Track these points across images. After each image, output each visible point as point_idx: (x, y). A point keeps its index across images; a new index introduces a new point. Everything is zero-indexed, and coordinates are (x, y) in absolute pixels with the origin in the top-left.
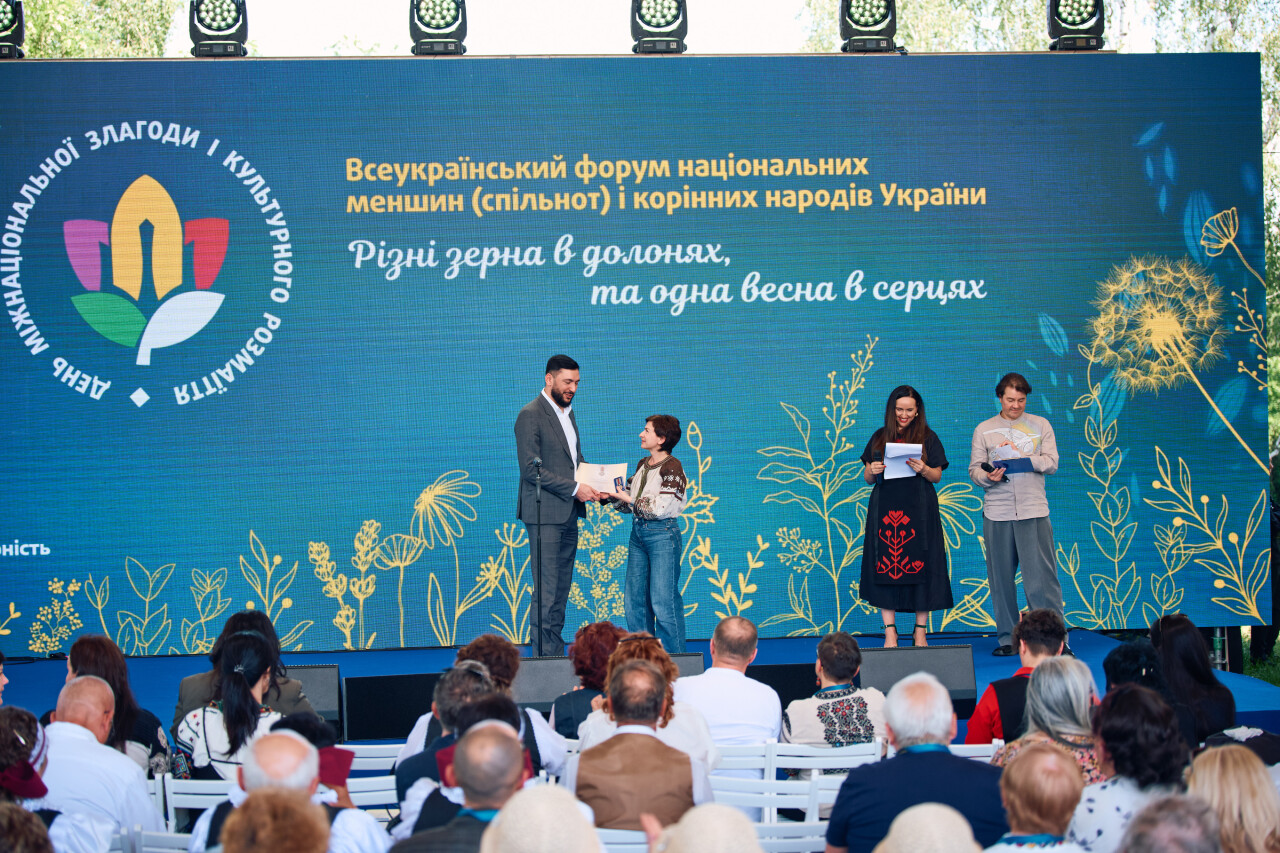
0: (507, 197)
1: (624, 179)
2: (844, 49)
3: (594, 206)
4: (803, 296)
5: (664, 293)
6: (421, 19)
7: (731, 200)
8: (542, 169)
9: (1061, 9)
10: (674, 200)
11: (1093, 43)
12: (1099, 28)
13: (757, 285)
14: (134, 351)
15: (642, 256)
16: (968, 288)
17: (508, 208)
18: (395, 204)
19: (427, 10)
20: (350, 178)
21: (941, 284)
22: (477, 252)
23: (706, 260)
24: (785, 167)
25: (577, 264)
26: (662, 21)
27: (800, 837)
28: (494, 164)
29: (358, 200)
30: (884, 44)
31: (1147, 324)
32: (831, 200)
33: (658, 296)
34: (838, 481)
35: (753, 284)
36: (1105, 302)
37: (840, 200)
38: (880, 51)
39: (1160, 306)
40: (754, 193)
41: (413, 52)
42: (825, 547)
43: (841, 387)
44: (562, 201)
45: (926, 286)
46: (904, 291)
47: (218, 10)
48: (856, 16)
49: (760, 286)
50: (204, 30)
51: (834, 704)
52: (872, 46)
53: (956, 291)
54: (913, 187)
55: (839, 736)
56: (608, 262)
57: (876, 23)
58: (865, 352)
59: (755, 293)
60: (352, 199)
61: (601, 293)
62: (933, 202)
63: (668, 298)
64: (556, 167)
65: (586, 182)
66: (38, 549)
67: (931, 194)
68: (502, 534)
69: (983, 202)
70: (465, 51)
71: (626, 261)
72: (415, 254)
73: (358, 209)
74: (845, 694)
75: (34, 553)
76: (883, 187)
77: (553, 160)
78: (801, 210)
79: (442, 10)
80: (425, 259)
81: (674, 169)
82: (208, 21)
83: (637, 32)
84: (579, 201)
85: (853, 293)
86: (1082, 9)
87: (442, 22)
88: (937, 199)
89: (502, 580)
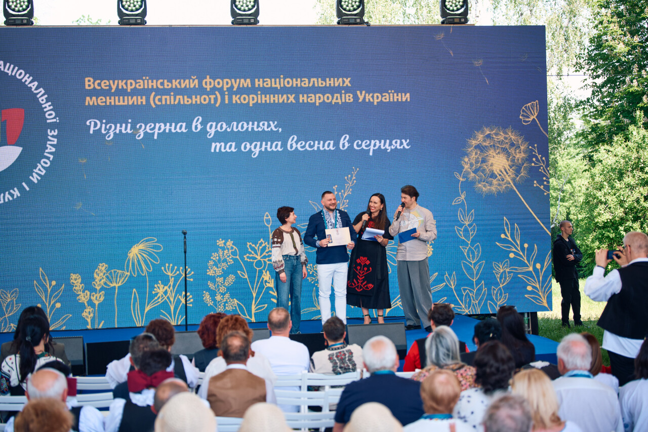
0: (168, 97)
1: (227, 88)
2: (338, 23)
3: (212, 102)
4: (318, 148)
5: (248, 146)
6: (123, 6)
7: (282, 99)
8: (185, 84)
9: (447, 3)
10: (253, 99)
11: (463, 20)
12: (466, 13)
13: (295, 142)
15: (237, 127)
16: (401, 144)
17: (168, 103)
18: (111, 101)
19: (126, 2)
20: (87, 87)
21: (388, 141)
22: (153, 125)
23: (269, 129)
24: (309, 83)
25: (204, 131)
26: (247, 8)
27: (320, 420)
28: (162, 81)
29: (91, 99)
30: (358, 21)
31: (491, 161)
32: (333, 99)
33: (245, 148)
35: (293, 142)
36: (470, 150)
37: (337, 99)
38: (357, 24)
39: (498, 151)
40: (293, 95)
41: (119, 23)
43: (340, 193)
44: (196, 100)
45: (380, 143)
46: (370, 145)
48: (344, 7)
49: (297, 143)
50: (11, 12)
51: (337, 353)
52: (353, 21)
53: (395, 145)
54: (374, 92)
55: (339, 370)
56: (220, 130)
57: (355, 10)
58: (352, 177)
59: (294, 146)
60: (88, 98)
61: (216, 146)
62: (383, 100)
63: (250, 148)
64: (193, 82)
65: (208, 90)
67: (382, 96)
68: (165, 269)
69: (409, 100)
70: (146, 23)
71: (229, 130)
72: (121, 126)
73: (91, 104)
74: (342, 348)
76: (358, 92)
77: (191, 78)
78: (317, 104)
79: (134, 2)
80: (126, 129)
81: (253, 83)
82: (13, 7)
83: (233, 14)
84: (205, 99)
85: (344, 146)
86: (457, 3)
87: (134, 8)
88: (386, 99)
89: (166, 292)
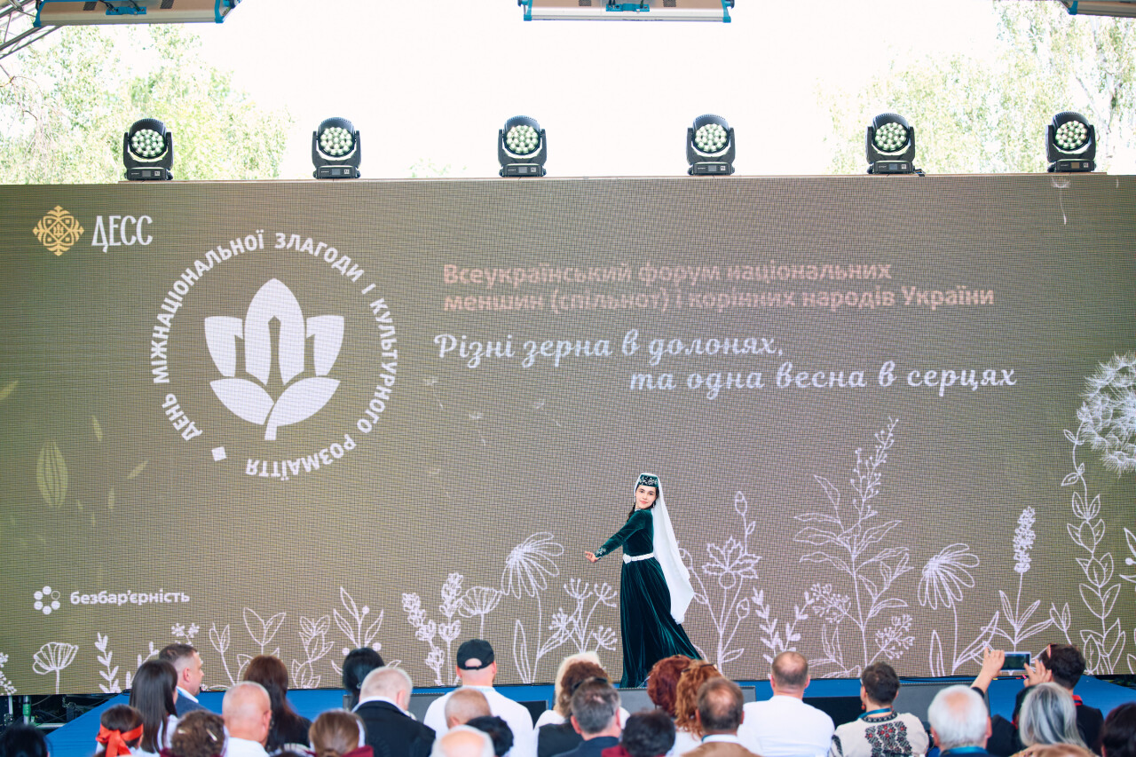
0: (580, 297)
1: (680, 283)
2: (870, 172)
3: (655, 305)
4: (836, 383)
5: (700, 380)
6: (507, 146)
7: (773, 300)
8: (610, 274)
9: (1058, 137)
10: (724, 300)
11: (1086, 166)
12: (1091, 153)
13: (790, 373)
14: (263, 428)
15: (702, 348)
17: (581, 307)
18: (485, 303)
19: (513, 139)
20: (446, 281)
21: (953, 373)
22: (551, 345)
23: (761, 352)
24: (820, 272)
25: (643, 355)
26: (714, 148)
28: (570, 269)
29: (453, 300)
30: (904, 167)
32: (859, 300)
33: (694, 382)
34: (865, 543)
35: (787, 373)
37: (867, 300)
38: (901, 173)
40: (792, 294)
41: (501, 174)
42: (853, 601)
43: (867, 463)
44: (630, 301)
47: (336, 140)
48: (880, 144)
49: (793, 374)
50: (324, 156)
52: (895, 168)
54: (931, 289)
56: (671, 353)
57: (898, 149)
58: (887, 433)
59: (789, 380)
60: (448, 299)
61: (638, 380)
62: (947, 301)
64: (623, 272)
65: (648, 284)
66: (180, 597)
67: (945, 296)
68: (569, 588)
69: (991, 302)
70: (545, 174)
71: (687, 352)
72: (494, 346)
73: (454, 308)
74: (888, 719)
75: (176, 601)
76: (904, 289)
77: (620, 266)
78: (833, 310)
79: (526, 138)
80: (503, 350)
81: (724, 273)
82: (327, 149)
83: (692, 157)
84: (642, 301)
85: (886, 380)
86: (1076, 137)
87: (526, 149)
88: (951, 300)
89: (570, 626)
